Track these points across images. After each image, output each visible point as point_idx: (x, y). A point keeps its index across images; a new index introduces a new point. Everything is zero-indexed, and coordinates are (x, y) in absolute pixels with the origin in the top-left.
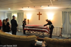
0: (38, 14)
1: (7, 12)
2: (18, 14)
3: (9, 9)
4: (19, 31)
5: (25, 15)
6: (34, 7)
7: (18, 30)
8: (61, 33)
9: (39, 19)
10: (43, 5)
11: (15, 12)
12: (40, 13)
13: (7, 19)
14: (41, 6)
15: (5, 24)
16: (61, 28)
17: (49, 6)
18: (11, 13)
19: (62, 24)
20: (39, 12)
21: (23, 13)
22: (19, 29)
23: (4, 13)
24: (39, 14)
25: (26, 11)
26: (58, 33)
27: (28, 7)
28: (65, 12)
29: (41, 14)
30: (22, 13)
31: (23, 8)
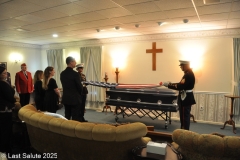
0: (148, 51)
1: (48, 47)
2: (84, 52)
3: (55, 36)
5: (107, 56)
6: (137, 26)
8: (232, 116)
9: (154, 68)
10: (164, 20)
11: (73, 45)
12: (158, 47)
13: (49, 70)
14: (159, 23)
15: (43, 86)
16: (233, 99)
17: (186, 21)
19: (234, 83)
20: (154, 45)
24: (155, 51)
25: (109, 42)
26: (221, 113)
27: (117, 28)
29: (160, 51)
30: (95, 48)
31: (98, 31)
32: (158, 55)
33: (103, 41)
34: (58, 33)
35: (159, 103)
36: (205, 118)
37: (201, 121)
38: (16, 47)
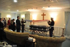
0: (42, 15)
3: (18, 11)
4: (26, 30)
5: (31, 16)
6: (37, 8)
8: (63, 34)
10: (44, 6)
11: (23, 13)
14: (42, 7)
16: (63, 29)
17: (49, 7)
18: (20, 14)
19: (65, 25)
20: (43, 13)
21: (29, 14)
22: (26, 28)
23: (15, 14)
25: (32, 12)
26: (61, 33)
27: (32, 9)
28: (68, 12)
29: (45, 15)
33: (31, 12)
36: (57, 34)
37: (55, 35)
38: (9, 13)
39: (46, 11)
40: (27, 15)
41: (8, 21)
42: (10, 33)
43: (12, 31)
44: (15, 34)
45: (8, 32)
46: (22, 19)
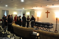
0: (46, 13)
3: (23, 8)
5: (36, 14)
6: (41, 6)
7: (29, 26)
9: (47, 17)
11: (28, 11)
13: (20, 16)
14: (46, 6)
21: (34, 12)
23: (21, 11)
24: (48, 13)
27: (37, 7)
29: (49, 13)
32: (48, 14)
33: (35, 10)
34: (24, 8)
35: (46, 26)
38: (15, 11)
39: (50, 9)
40: (32, 12)
41: (15, 18)
42: (17, 27)
43: (19, 26)
44: (22, 28)
45: (16, 27)
46: (28, 16)
